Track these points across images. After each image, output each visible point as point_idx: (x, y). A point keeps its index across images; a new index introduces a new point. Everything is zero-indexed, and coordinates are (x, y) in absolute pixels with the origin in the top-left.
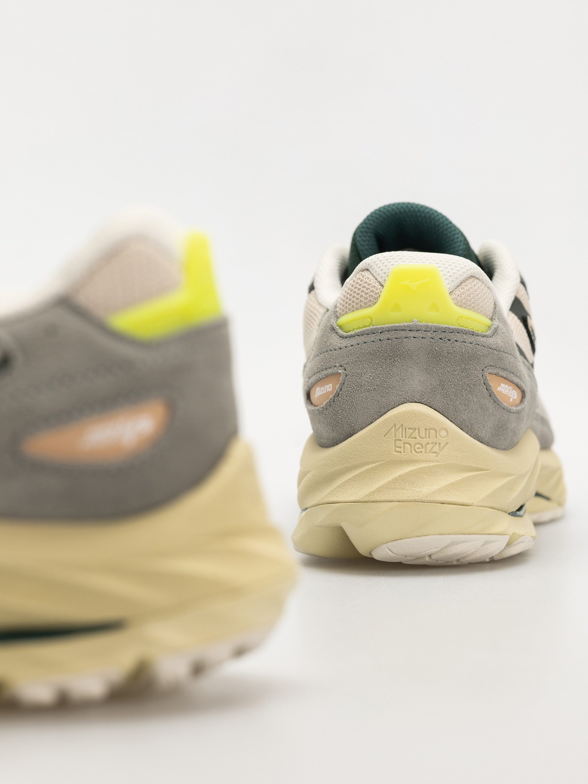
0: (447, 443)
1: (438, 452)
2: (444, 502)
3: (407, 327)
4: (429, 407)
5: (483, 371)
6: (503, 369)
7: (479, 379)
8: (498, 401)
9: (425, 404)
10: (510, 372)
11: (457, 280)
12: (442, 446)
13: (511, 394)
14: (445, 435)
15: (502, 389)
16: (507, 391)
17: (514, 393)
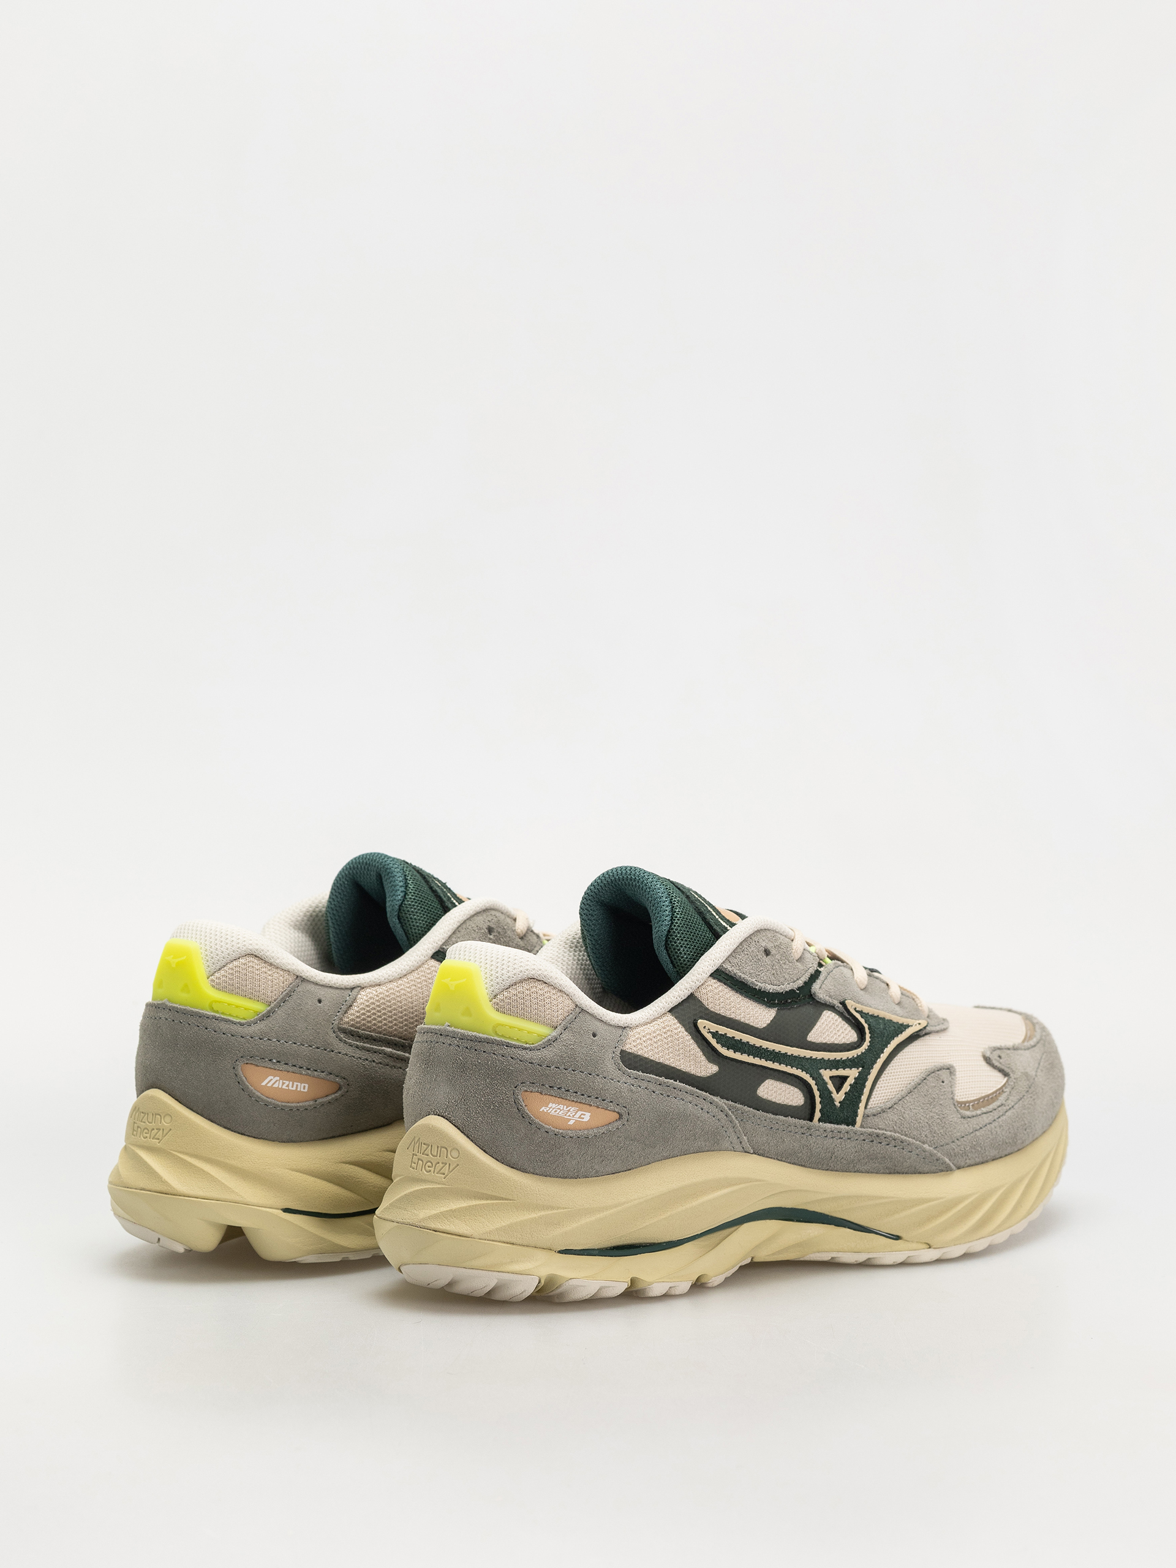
0: (458, 1165)
1: (446, 1174)
2: (437, 1230)
3: (439, 1030)
4: (450, 1122)
5: (516, 1087)
6: (550, 1087)
7: (507, 1097)
8: (535, 1123)
9: (446, 1119)
10: (568, 1091)
11: (504, 983)
12: (451, 1168)
13: (571, 1116)
14: (457, 1156)
15: (551, 1109)
16: (562, 1112)
17: (582, 1114)
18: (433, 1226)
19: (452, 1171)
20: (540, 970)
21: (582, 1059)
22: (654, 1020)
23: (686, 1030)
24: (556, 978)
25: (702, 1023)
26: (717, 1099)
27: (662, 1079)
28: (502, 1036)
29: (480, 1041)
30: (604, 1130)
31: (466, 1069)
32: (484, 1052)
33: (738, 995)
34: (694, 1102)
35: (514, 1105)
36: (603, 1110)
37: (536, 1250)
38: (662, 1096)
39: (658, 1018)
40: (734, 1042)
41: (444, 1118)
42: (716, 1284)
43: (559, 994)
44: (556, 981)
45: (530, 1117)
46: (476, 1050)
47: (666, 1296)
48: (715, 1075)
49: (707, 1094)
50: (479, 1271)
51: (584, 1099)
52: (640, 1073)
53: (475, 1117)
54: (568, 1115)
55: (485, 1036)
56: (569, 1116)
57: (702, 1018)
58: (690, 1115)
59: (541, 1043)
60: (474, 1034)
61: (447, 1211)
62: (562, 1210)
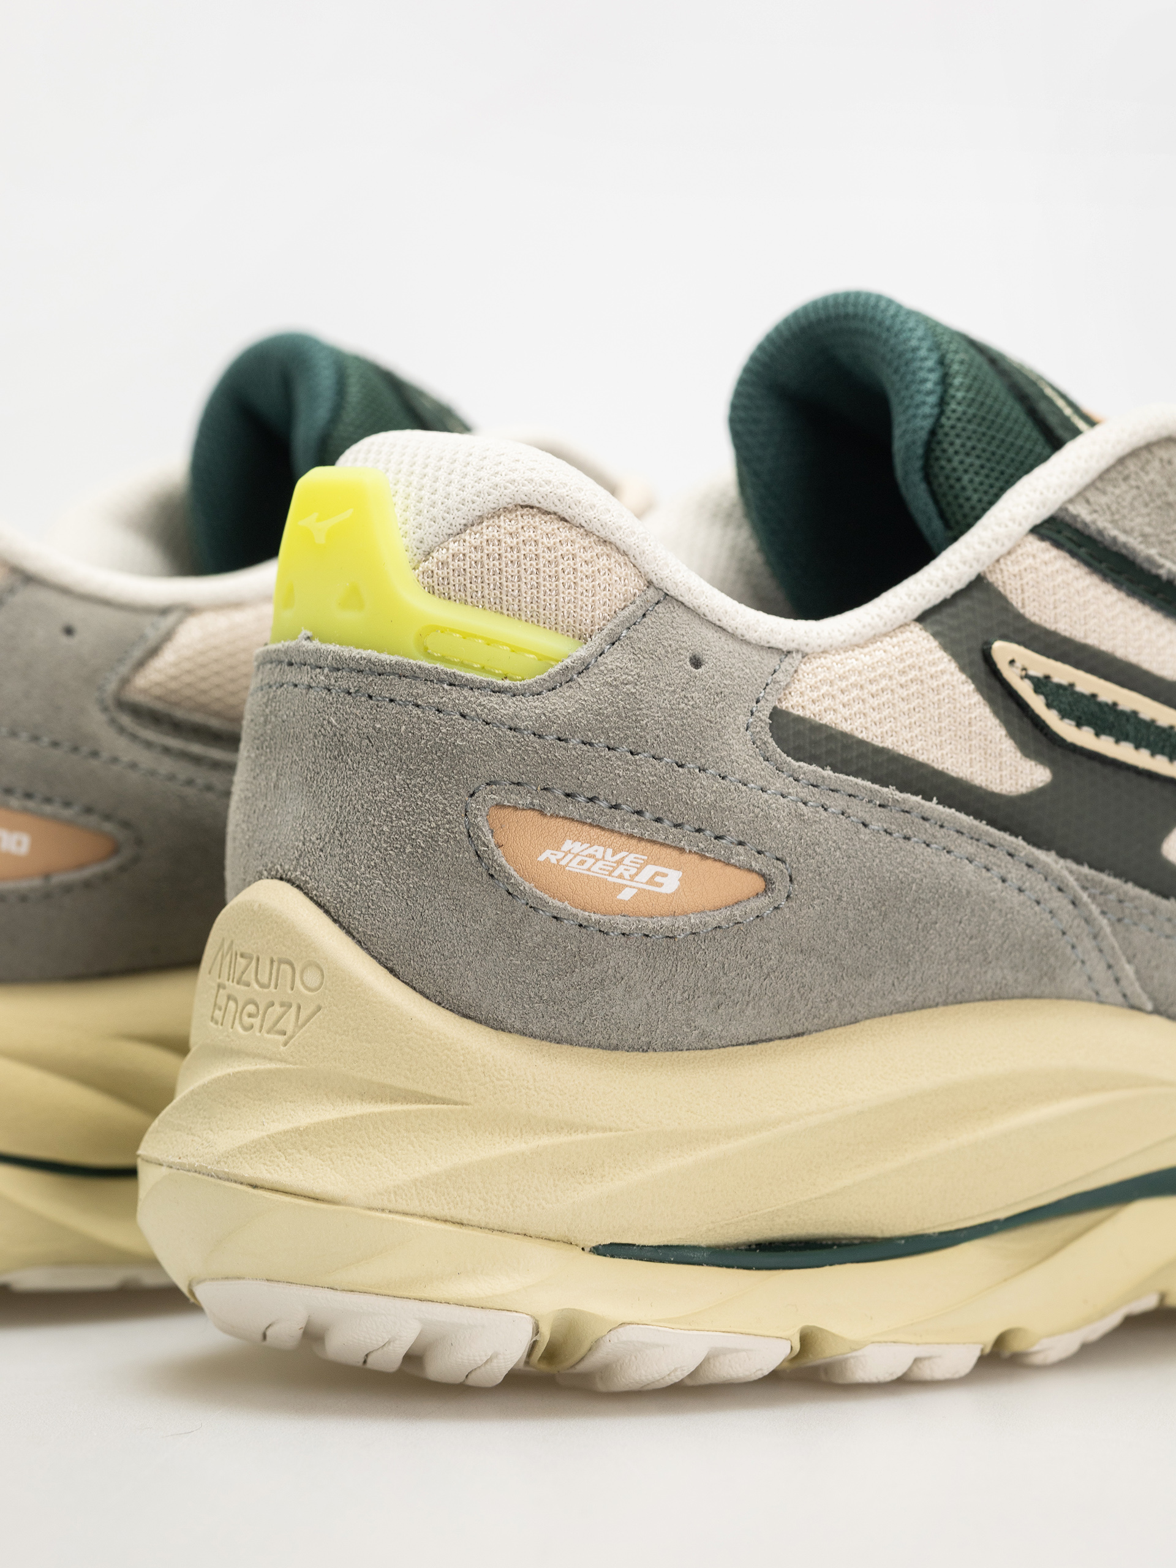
0: (319, 1008)
1: (288, 1034)
2: (258, 1184)
3: (286, 653)
4: (306, 894)
5: (472, 795)
6: (568, 795)
7: (449, 822)
8: (523, 893)
9: (298, 887)
10: (616, 807)
11: (449, 517)
12: (303, 1015)
13: (626, 875)
14: (317, 984)
15: (570, 856)
16: (600, 864)
17: (657, 874)
18: (248, 1171)
19: (304, 1025)
20: (548, 482)
21: (658, 722)
22: (874, 639)
23: (962, 669)
24: (592, 507)
25: (1003, 651)
26: (1047, 858)
27: (890, 792)
28: (443, 659)
29: (379, 671)
30: (718, 918)
31: (346, 749)
32: (391, 701)
33: (1107, 587)
34: (981, 859)
35: (466, 843)
36: (718, 865)
37: (527, 1244)
38: (888, 838)
39: (886, 635)
40: (1095, 709)
41: (293, 884)
42: (1053, 1356)
43: (599, 549)
44: (591, 514)
45: (509, 877)
46: (370, 697)
47: (905, 1383)
48: (1040, 792)
49: (1020, 842)
50: (367, 1297)
51: (662, 832)
52: (828, 772)
53: (366, 879)
54: (616, 873)
55: (394, 659)
56: (621, 876)
57: (1005, 637)
58: (968, 893)
59: (545, 675)
60: (365, 653)
61: (286, 1132)
62: (600, 1135)
